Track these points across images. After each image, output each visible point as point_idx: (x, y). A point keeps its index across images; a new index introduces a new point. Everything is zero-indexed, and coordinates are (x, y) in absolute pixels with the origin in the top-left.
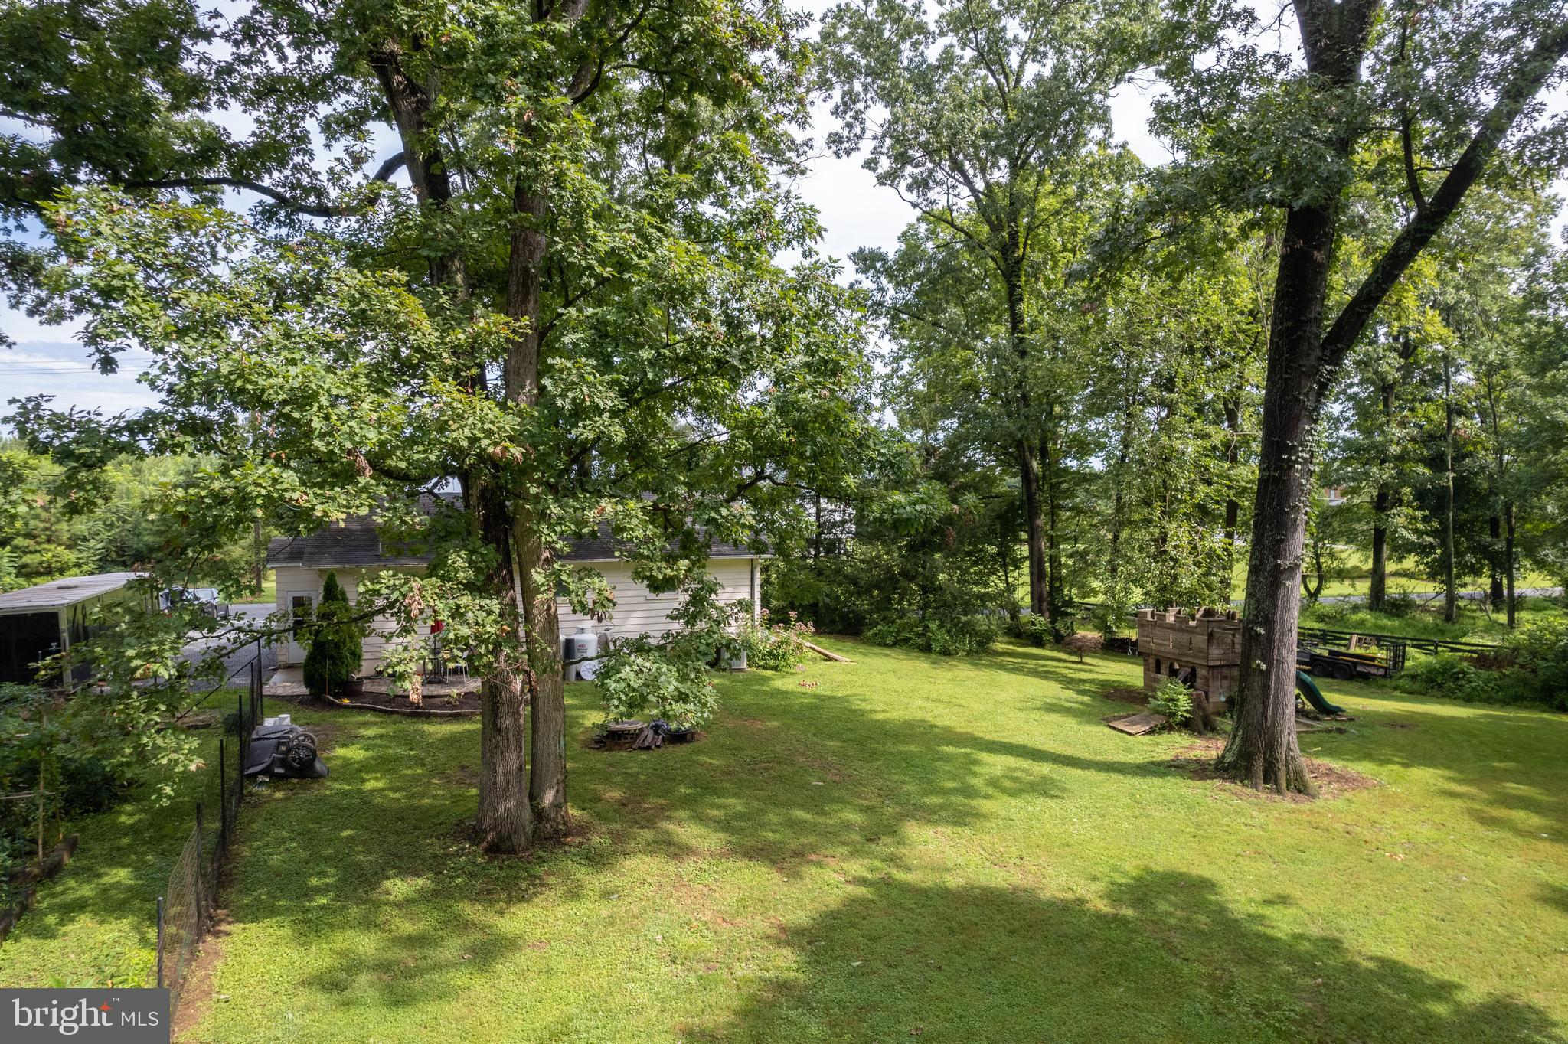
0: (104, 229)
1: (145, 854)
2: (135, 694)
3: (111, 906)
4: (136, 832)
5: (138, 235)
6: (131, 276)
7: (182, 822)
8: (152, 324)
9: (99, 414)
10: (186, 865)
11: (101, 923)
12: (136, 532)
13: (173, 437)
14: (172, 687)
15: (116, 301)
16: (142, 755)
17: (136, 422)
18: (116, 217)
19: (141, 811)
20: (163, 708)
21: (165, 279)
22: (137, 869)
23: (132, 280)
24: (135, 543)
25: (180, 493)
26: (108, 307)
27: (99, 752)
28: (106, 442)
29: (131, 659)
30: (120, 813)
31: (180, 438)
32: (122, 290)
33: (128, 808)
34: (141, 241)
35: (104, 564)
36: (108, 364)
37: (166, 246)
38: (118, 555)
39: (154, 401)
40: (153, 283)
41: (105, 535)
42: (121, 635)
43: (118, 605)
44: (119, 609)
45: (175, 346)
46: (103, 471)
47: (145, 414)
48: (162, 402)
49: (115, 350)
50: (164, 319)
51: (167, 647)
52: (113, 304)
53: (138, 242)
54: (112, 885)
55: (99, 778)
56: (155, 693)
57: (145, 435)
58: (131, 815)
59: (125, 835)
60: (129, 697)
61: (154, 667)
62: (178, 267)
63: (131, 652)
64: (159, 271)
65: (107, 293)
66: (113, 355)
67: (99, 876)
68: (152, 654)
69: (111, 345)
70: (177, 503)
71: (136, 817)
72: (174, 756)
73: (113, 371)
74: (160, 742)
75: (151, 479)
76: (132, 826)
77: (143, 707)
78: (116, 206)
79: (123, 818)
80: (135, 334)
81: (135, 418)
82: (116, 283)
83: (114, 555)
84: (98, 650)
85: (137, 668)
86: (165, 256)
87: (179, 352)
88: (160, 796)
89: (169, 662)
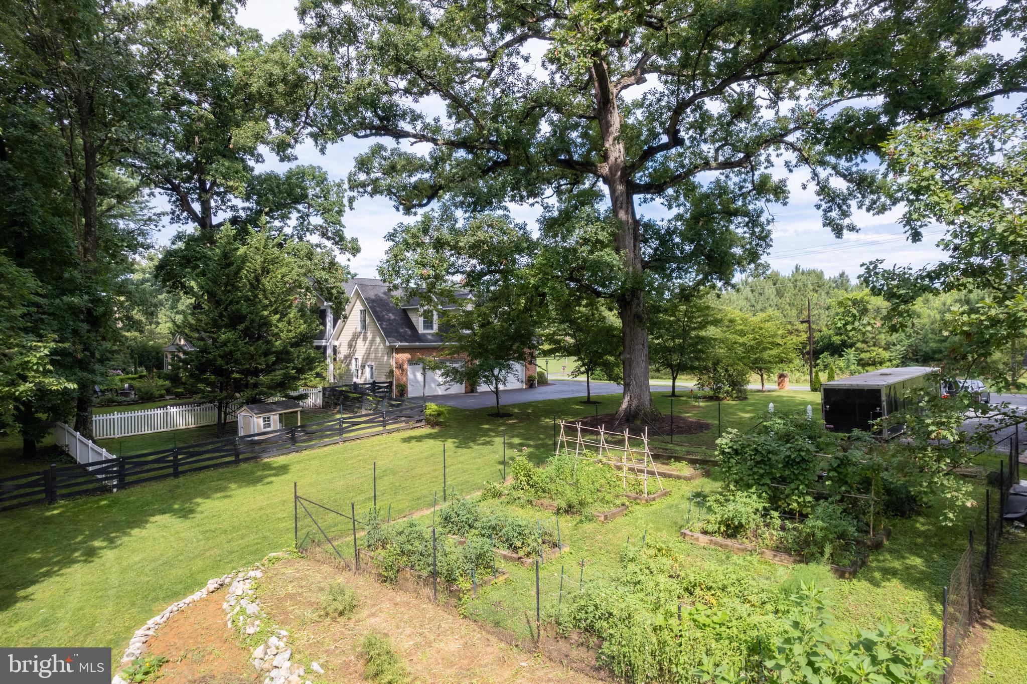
0: (917, 150)
1: (932, 553)
2: (929, 449)
3: (912, 580)
4: (926, 537)
5: (938, 148)
6: (933, 177)
7: (957, 539)
8: (946, 206)
9: (910, 269)
10: (963, 569)
11: (906, 588)
12: (925, 340)
13: (958, 280)
14: (954, 448)
15: (923, 195)
16: (932, 489)
17: (934, 272)
18: (923, 141)
19: (929, 524)
20: (948, 461)
21: (955, 173)
22: (926, 561)
23: (933, 179)
24: (924, 348)
25: (965, 318)
26: (918, 200)
27: (907, 482)
28: (915, 286)
29: (928, 425)
30: (917, 521)
31: (964, 280)
32: (928, 188)
33: (921, 520)
34: (940, 152)
35: (905, 361)
36: (916, 236)
37: (956, 151)
38: (914, 355)
39: (945, 257)
40: (947, 178)
41: (906, 342)
42: (922, 409)
43: (922, 389)
44: (922, 393)
45: (962, 218)
46: (914, 305)
47: (939, 266)
48: (951, 257)
49: (921, 226)
50: (955, 201)
51: (953, 421)
52: (921, 197)
53: (937, 152)
54: (912, 566)
55: (904, 496)
56: (942, 450)
57: (939, 279)
58: (923, 524)
59: (920, 536)
60: (926, 450)
61: (944, 433)
62: (965, 164)
63: (929, 421)
64: (951, 169)
65: (917, 192)
66: (919, 230)
67: (904, 558)
68: (943, 424)
69: (919, 223)
70: (963, 324)
71: (926, 527)
72: (955, 494)
73: (920, 240)
74: (945, 482)
75: (935, 306)
76: (924, 532)
77: (935, 458)
78: (924, 133)
79: (918, 525)
80: (935, 215)
81: (933, 269)
82: (924, 184)
83: (911, 355)
84: (908, 416)
85: (932, 431)
86: (956, 158)
87: (965, 222)
88: (946, 518)
89: (954, 431)
